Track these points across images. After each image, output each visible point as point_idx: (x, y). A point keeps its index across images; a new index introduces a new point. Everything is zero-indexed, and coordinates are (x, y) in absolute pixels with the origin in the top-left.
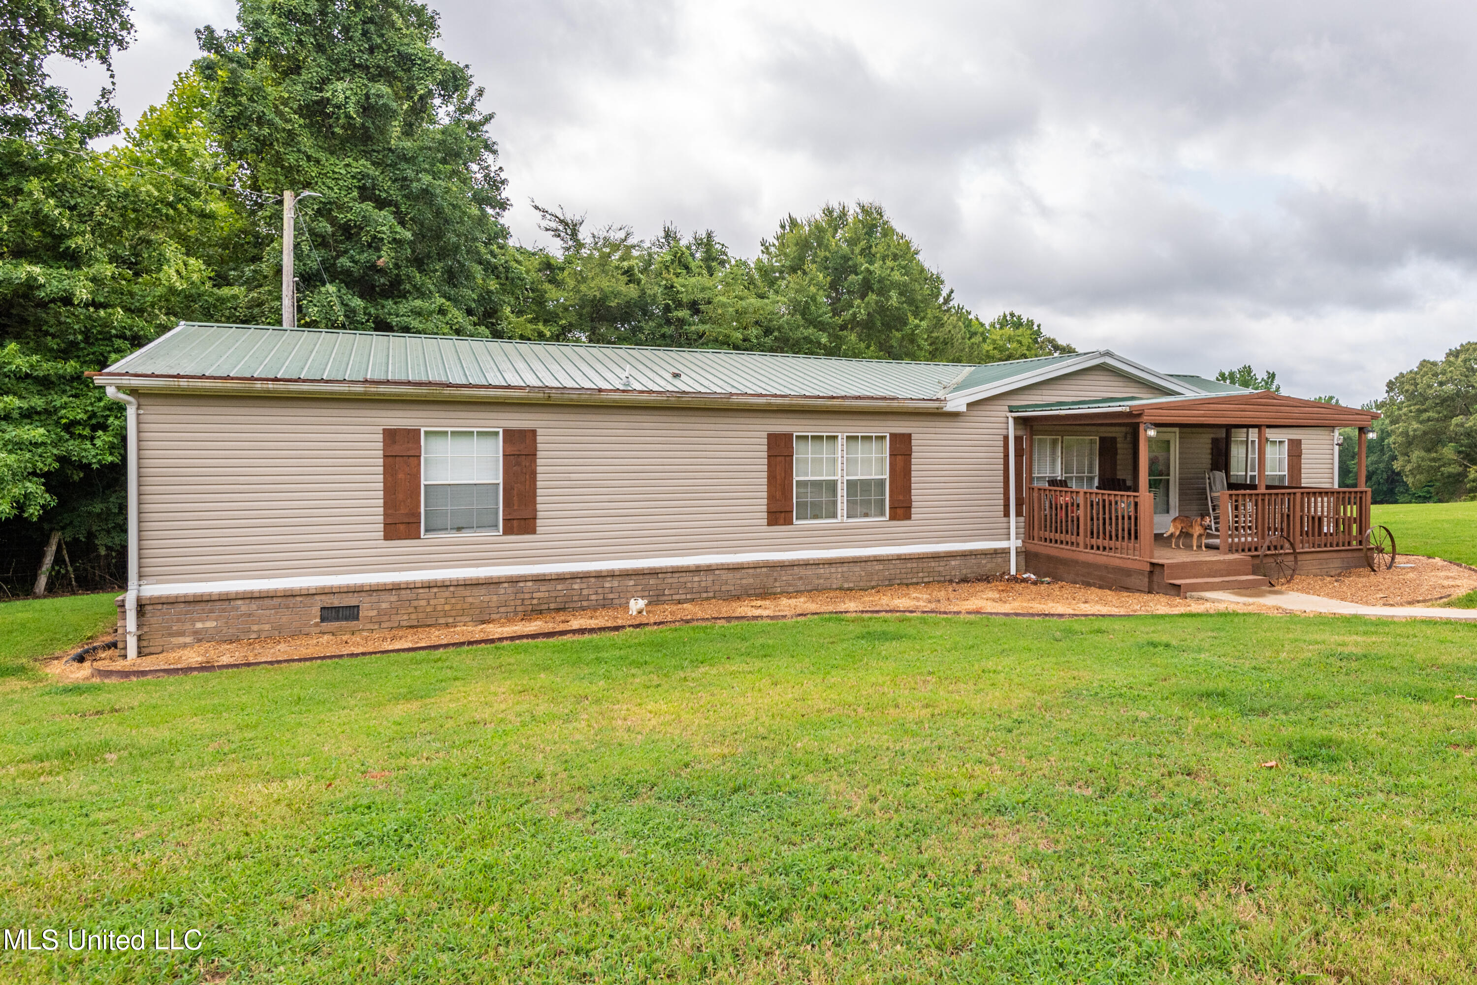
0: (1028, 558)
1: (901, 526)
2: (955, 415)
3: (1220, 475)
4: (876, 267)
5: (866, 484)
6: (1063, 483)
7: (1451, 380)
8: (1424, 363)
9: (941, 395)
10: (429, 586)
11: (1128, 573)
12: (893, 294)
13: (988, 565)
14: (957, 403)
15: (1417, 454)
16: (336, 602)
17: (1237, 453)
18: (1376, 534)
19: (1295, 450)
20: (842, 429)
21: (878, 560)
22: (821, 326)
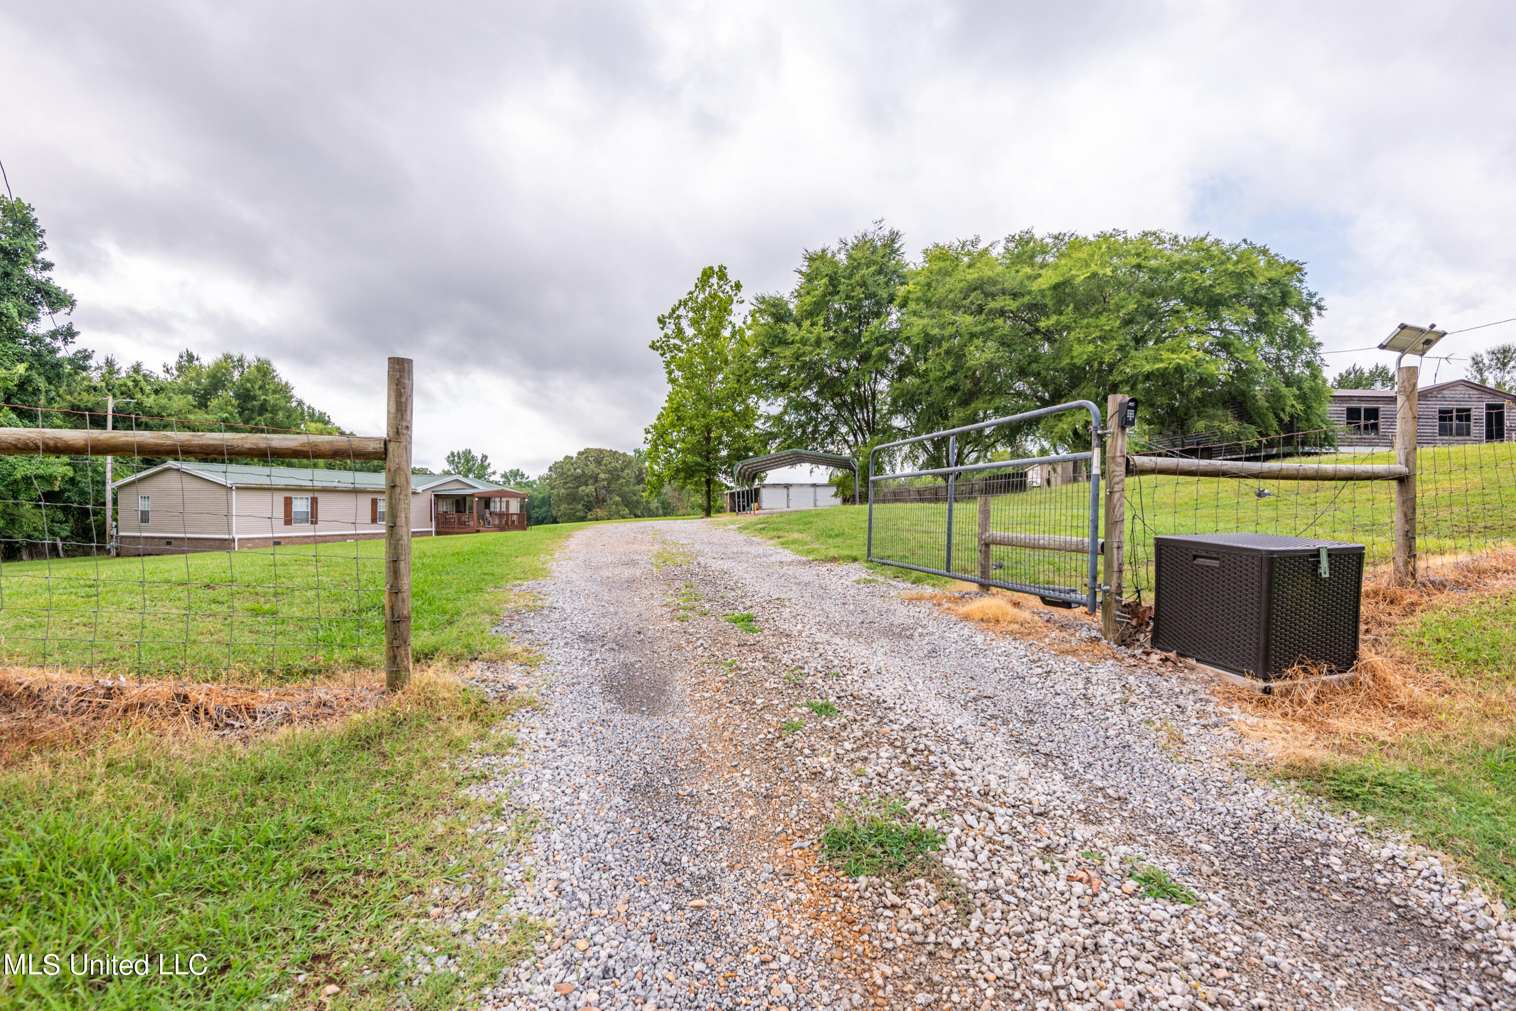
0: (437, 530)
2: (418, 493)
3: (487, 510)
4: (269, 398)
6: (445, 511)
7: (578, 467)
8: (566, 457)
10: (296, 537)
13: (428, 534)
14: (419, 490)
15: (563, 507)
16: (275, 540)
17: (492, 504)
19: (508, 504)
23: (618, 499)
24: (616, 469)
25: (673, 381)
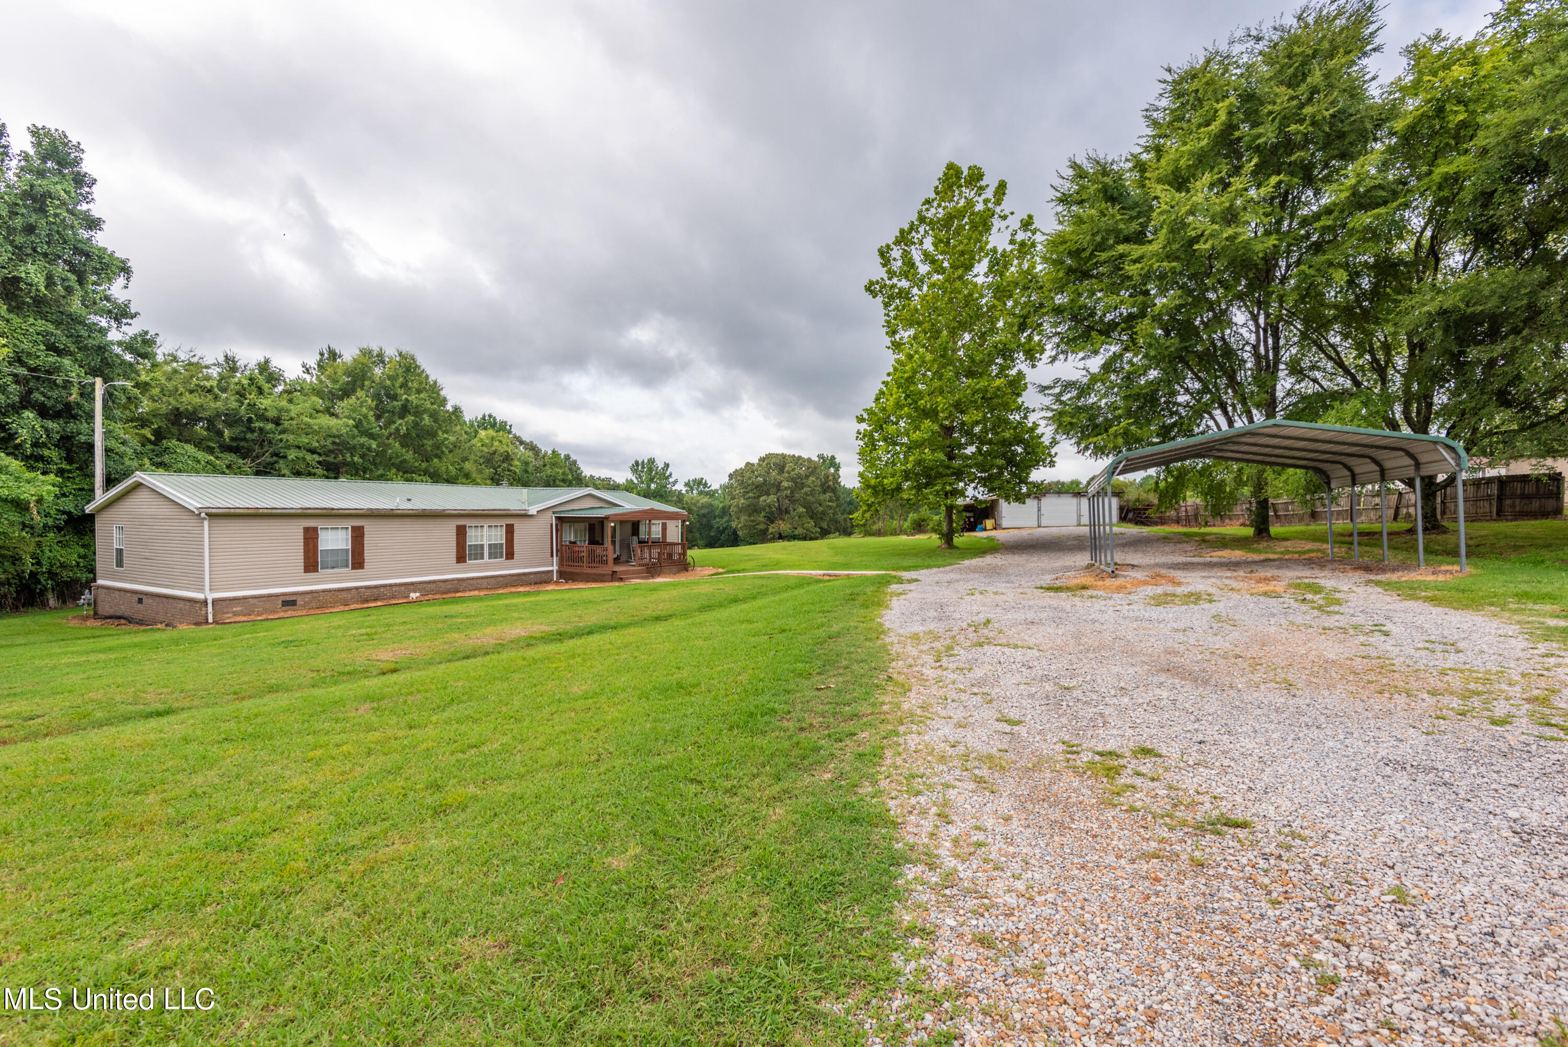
0: (561, 574)
1: (510, 562)
2: (532, 516)
3: (635, 538)
4: (412, 398)
5: (495, 545)
6: (575, 543)
7: (760, 475)
8: (748, 464)
9: (524, 507)
10: (324, 591)
11: (604, 575)
12: (426, 416)
13: (545, 577)
14: (533, 511)
15: (743, 518)
16: (288, 598)
17: (642, 528)
18: (689, 559)
19: (664, 528)
20: (486, 523)
21: (501, 576)
22: (372, 436)
23: (802, 510)
24: (799, 476)
25: (897, 346)
